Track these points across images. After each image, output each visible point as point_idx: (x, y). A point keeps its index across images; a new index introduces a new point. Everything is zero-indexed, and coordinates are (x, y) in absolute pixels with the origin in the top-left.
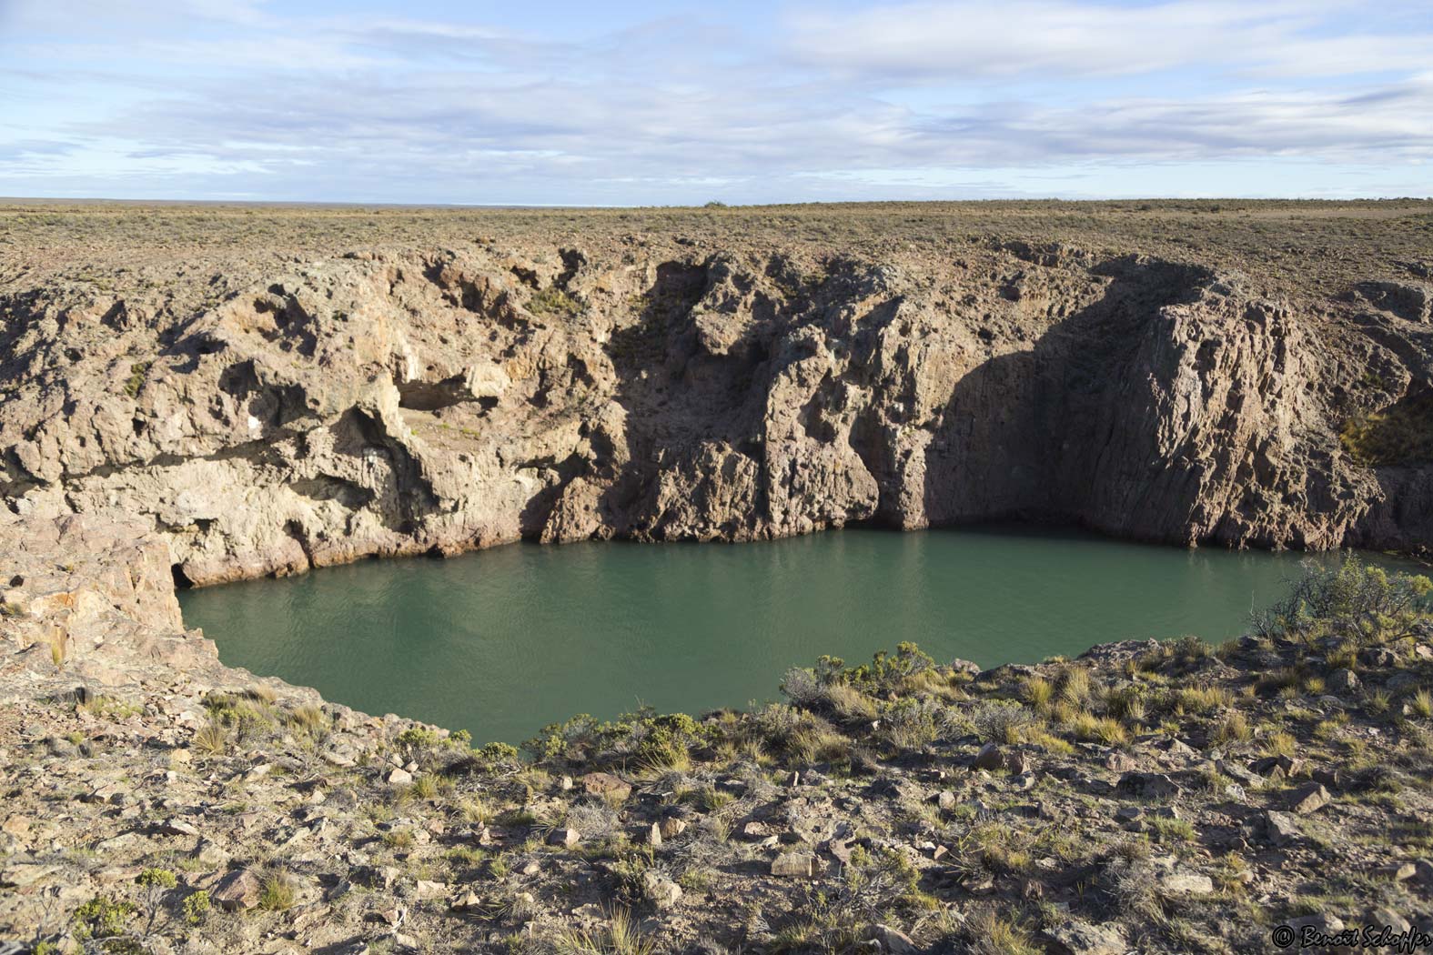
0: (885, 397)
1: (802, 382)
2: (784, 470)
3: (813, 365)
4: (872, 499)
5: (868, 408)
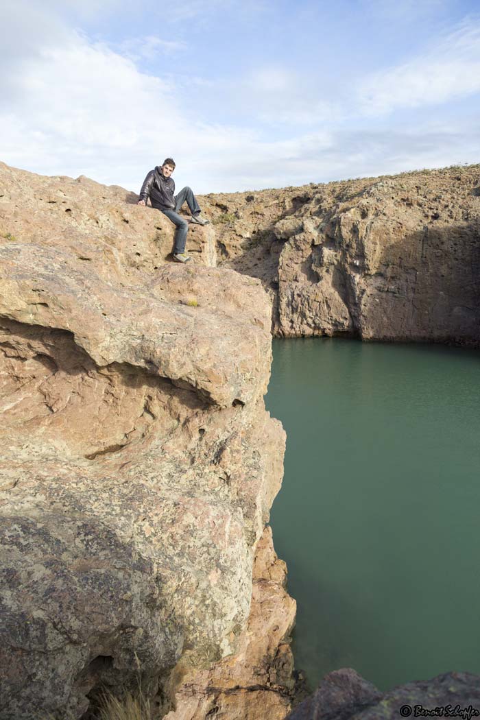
0: (348, 256)
1: (298, 248)
2: (288, 298)
3: (302, 237)
5: (339, 263)
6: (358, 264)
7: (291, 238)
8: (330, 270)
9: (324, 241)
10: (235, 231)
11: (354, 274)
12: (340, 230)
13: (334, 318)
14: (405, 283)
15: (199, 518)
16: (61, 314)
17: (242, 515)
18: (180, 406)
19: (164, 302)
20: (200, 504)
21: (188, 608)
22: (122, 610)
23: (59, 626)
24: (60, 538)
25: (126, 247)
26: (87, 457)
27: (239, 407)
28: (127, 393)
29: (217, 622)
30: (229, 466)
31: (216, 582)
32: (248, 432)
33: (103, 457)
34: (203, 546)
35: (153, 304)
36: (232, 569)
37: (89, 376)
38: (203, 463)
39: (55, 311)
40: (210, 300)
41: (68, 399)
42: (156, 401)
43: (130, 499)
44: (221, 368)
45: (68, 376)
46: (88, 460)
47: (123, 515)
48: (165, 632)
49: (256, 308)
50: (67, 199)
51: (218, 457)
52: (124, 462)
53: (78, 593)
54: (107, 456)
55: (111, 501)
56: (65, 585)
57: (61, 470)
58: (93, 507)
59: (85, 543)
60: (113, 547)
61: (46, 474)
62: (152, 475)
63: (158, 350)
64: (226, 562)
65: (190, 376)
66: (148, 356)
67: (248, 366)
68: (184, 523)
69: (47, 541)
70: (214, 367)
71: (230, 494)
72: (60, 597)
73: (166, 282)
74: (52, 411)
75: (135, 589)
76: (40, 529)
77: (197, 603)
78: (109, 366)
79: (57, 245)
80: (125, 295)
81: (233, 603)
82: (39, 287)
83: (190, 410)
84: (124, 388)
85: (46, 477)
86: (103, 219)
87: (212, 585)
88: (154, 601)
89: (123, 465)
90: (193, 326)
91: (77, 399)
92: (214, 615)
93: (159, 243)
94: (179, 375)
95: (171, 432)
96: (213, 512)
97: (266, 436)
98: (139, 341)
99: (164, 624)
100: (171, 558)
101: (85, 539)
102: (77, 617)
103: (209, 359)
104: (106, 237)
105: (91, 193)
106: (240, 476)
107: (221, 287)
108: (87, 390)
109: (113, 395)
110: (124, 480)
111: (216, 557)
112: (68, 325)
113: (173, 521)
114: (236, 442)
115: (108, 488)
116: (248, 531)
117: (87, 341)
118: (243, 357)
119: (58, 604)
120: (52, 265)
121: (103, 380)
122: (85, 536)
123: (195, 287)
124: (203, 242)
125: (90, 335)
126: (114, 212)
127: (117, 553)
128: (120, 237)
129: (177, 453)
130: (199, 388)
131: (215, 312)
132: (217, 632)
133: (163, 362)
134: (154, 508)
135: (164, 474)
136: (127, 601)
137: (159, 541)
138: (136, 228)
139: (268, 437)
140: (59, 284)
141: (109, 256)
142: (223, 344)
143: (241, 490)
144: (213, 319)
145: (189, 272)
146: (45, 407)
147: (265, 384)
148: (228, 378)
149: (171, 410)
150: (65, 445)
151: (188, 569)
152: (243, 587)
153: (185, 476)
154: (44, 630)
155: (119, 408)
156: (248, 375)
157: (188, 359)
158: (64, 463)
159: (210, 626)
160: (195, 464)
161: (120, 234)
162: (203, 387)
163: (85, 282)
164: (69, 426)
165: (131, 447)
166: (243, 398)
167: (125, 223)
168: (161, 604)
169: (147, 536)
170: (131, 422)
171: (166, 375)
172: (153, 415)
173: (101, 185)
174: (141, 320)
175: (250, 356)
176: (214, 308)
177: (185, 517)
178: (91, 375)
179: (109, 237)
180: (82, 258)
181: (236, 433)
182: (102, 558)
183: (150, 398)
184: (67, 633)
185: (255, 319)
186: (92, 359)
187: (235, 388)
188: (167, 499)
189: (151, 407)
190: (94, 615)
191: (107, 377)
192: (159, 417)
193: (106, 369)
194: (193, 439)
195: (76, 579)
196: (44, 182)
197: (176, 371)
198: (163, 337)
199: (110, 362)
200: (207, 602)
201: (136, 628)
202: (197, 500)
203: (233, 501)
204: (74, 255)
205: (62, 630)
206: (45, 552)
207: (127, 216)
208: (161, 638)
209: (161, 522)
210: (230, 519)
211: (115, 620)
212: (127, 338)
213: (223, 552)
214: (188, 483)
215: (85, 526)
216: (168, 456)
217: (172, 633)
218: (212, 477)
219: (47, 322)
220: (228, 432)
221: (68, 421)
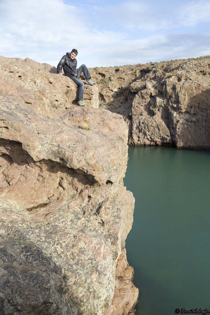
0: (170, 102)
1: (143, 97)
2: (137, 124)
3: (145, 91)
4: (168, 136)
5: (165, 106)
6: (175, 106)
7: (139, 92)
8: (160, 110)
9: (157, 93)
10: (109, 88)
11: (173, 112)
12: (166, 88)
13: (162, 136)
14: (201, 117)
15: (87, 244)
16: (15, 133)
17: (110, 243)
18: (78, 183)
19: (70, 127)
20: (88, 237)
21: (80, 293)
22: (45, 294)
23: (11, 302)
24: (12, 253)
25: (51, 97)
26: (28, 210)
27: (110, 184)
28: (50, 176)
29: (96, 301)
30: (104, 216)
31: (95, 279)
32: (114, 198)
33: (36, 210)
34: (89, 259)
35: (64, 128)
36: (104, 273)
37: (29, 166)
38: (90, 214)
39: (12, 131)
40: (95, 126)
41: (18, 178)
42: (65, 180)
43: (50, 233)
44: (100, 163)
45: (19, 166)
46: (28, 211)
47: (46, 242)
48: (68, 306)
49: (120, 131)
50: (19, 71)
51: (98, 211)
52: (47, 213)
53: (22, 284)
54: (38, 209)
55: (40, 234)
56: (15, 280)
57: (14, 216)
58: (30, 237)
59: (26, 256)
60: (40, 259)
61: (5, 218)
62: (63, 220)
63: (67, 153)
64: (101, 268)
65: (83, 167)
66: (61, 156)
67: (115, 162)
68: (79, 247)
69: (6, 255)
70: (97, 163)
71: (104, 232)
72: (12, 286)
73: (72, 116)
74: (10, 184)
75: (52, 282)
76: (2, 249)
77: (85, 290)
78: (40, 161)
79: (14, 95)
80: (50, 123)
81: (104, 291)
82: (4, 118)
83: (83, 185)
84: (48, 173)
85: (6, 220)
86: (38, 81)
87: (93, 281)
88: (62, 289)
89: (47, 215)
90: (86, 140)
91: (23, 178)
92: (94, 297)
93: (68, 95)
94: (78, 167)
95: (73, 197)
96: (95, 241)
97: (124, 200)
98: (57, 148)
99: (67, 302)
100: (72, 266)
101: (26, 255)
102: (21, 297)
103: (94, 158)
104: (40, 91)
105: (32, 67)
106: (109, 222)
107: (101, 119)
108: (28, 174)
109: (42, 176)
110: (47, 223)
111: (96, 266)
112: (19, 139)
113: (73, 246)
114: (108, 203)
115: (39, 227)
116: (113, 252)
117: (29, 148)
118: (112, 157)
119: (11, 290)
120: (11, 106)
121: (37, 168)
122: (26, 253)
123: (87, 119)
124: (92, 94)
125: (30, 144)
126: (44, 78)
127: (43, 262)
128: (47, 91)
129: (76, 209)
130: (88, 174)
131: (97, 133)
132: (96, 306)
133: (69, 160)
134: (63, 238)
135: (69, 220)
136: (47, 289)
137: (65, 256)
138: (56, 86)
139: (125, 201)
140: (14, 117)
141: (41, 101)
142: (102, 150)
143: (110, 229)
144: (97, 137)
145: (84, 111)
146: (6, 182)
147: (124, 172)
148: (104, 169)
149: (73, 185)
150: (16, 202)
151: (81, 272)
152: (110, 282)
153: (79, 221)
154: (3, 303)
155: (45, 183)
156: (115, 167)
157: (83, 158)
158: (15, 213)
159: (92, 303)
160: (86, 215)
161: (48, 90)
162: (90, 173)
163: (28, 116)
164: (18, 193)
165: (51, 205)
166: (112, 180)
167: (50, 84)
168: (66, 291)
169: (59, 253)
170: (52, 192)
171: (71, 166)
172: (63, 188)
173: (37, 63)
174: (58, 137)
175: (116, 157)
176: (97, 130)
177: (79, 244)
178: (30, 166)
179: (41, 91)
180: (27, 103)
181: (108, 198)
182: (35, 265)
183: (62, 178)
184: (15, 305)
185: (119, 137)
186: (31, 157)
187: (108, 174)
188: (70, 234)
189: (62, 183)
190: (30, 296)
191: (39, 167)
192: (67, 189)
193: (38, 163)
194: (85, 201)
195: (20, 276)
196: (7, 61)
197: (76, 164)
198: (69, 146)
199: (41, 159)
200: (91, 290)
201: (52, 303)
202: (86, 234)
203: (105, 235)
204: (23, 101)
205: (13, 304)
206: (4, 261)
207: (51, 80)
208: (65, 309)
209: (67, 246)
210: (104, 245)
211: (41, 299)
212: (50, 146)
213: (99, 263)
214: (82, 225)
215: (26, 247)
216: (71, 210)
217: (71, 307)
218: (95, 221)
219: (8, 137)
220: (104, 198)
221: (18, 190)
